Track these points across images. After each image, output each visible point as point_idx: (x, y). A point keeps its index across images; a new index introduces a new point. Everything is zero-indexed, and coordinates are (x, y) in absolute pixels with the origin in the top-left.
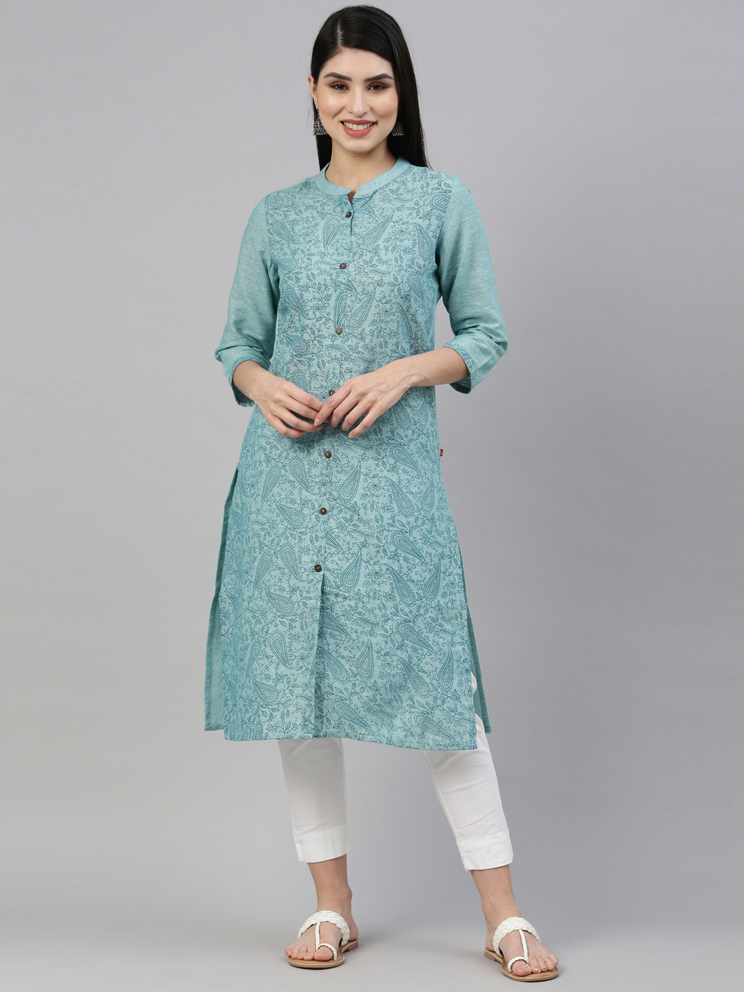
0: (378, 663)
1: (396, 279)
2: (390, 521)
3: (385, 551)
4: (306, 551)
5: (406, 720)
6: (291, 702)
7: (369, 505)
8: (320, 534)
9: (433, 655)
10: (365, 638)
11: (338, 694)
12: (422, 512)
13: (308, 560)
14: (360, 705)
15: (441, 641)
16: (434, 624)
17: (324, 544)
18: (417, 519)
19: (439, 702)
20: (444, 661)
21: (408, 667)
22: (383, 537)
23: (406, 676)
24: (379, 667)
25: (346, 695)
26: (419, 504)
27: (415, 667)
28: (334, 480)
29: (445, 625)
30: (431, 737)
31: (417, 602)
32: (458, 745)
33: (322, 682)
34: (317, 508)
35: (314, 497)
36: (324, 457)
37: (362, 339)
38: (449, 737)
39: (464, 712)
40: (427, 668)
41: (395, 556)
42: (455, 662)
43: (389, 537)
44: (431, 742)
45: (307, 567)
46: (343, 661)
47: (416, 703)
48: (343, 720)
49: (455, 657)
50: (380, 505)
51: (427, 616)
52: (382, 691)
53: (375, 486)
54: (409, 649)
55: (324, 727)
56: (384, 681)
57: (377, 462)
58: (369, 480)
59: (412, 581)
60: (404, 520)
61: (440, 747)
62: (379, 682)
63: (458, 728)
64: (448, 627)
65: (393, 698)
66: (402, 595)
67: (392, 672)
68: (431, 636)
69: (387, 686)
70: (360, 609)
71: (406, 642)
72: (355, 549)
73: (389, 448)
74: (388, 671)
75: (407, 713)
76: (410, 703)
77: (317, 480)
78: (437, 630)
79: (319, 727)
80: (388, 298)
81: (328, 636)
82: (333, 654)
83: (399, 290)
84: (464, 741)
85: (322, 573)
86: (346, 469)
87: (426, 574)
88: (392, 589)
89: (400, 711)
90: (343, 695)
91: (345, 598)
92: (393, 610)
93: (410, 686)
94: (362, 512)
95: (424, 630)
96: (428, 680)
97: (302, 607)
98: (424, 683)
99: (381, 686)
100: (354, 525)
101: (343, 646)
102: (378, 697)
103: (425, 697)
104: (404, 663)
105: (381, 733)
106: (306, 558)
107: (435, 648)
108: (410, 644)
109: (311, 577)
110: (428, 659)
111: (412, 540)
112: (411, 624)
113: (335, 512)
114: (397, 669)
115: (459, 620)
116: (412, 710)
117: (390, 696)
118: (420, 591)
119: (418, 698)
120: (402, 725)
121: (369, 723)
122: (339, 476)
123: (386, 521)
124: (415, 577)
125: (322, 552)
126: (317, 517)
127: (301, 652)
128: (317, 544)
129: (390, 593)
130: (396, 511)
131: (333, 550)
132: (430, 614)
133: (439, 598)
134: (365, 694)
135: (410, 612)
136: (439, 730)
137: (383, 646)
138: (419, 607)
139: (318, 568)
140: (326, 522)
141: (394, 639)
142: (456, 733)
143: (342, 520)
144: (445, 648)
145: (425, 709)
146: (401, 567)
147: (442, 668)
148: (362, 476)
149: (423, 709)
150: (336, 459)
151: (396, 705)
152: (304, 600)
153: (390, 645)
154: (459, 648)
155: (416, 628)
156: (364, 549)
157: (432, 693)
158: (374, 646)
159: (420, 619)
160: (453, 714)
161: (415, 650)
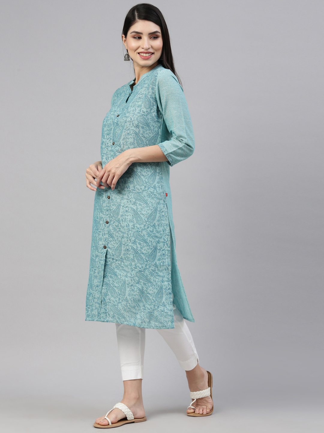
0: (128, 289)
1: (131, 119)
2: (132, 227)
3: (130, 240)
4: (100, 239)
5: (142, 315)
6: (94, 305)
7: (124, 220)
8: (106, 232)
9: (153, 287)
10: (123, 278)
11: (113, 303)
12: (148, 223)
13: (101, 243)
14: (121, 308)
15: (157, 280)
16: (153, 273)
17: (107, 237)
18: (145, 226)
19: (156, 307)
20: (158, 289)
21: (142, 292)
22: (129, 234)
23: (141, 296)
24: (128, 291)
25: (116, 303)
26: (146, 219)
27: (145, 292)
28: (111, 208)
29: (159, 273)
30: (153, 323)
31: (145, 263)
32: (165, 327)
33: (106, 297)
34: (105, 221)
35: (104, 216)
36: (107, 199)
37: (120, 146)
38: (161, 323)
39: (168, 312)
40: (151, 292)
41: (134, 242)
42: (164, 290)
43: (132, 234)
44: (153, 325)
45: (101, 247)
46: (115, 289)
47: (146, 308)
48: (115, 314)
49: (164, 287)
50: (128, 220)
51: (150, 269)
52: (130, 302)
53: (127, 211)
54: (142, 284)
55: (107, 317)
56: (131, 297)
57: (127, 201)
58: (124, 209)
59: (143, 253)
60: (139, 226)
61: (157, 328)
62: (128, 297)
63: (165, 319)
64: (161, 274)
65: (136, 305)
66: (138, 260)
67: (134, 294)
68: (152, 278)
69: (132, 299)
70: (122, 265)
71: (141, 280)
72: (120, 239)
73: (133, 194)
74: (132, 293)
75: (142, 312)
76: (144, 308)
77: (105, 209)
78: (155, 275)
79: (105, 317)
80: (129, 128)
81: (109, 277)
82: (111, 285)
83: (133, 124)
84: (168, 325)
85: (106, 249)
86: (115, 204)
87: (150, 250)
88: (134, 257)
89: (139, 311)
90: (115, 303)
91: (117, 260)
92: (135, 266)
93: (143, 300)
94: (121, 222)
95: (149, 275)
96: (151, 298)
97: (99, 264)
98: (149, 299)
99: (129, 300)
100: (119, 228)
101: (116, 282)
102: (128, 305)
103: (150, 305)
104: (140, 289)
105: (131, 321)
106: (100, 243)
107: (154, 283)
108: (143, 282)
109: (102, 251)
110: (151, 288)
111: (142, 235)
112: (143, 272)
113: (112, 222)
114: (137, 292)
115: (167, 271)
116: (145, 311)
117: (134, 304)
118: (147, 258)
119: (147, 306)
120: (140, 318)
121: (125, 316)
122: (113, 207)
123: (130, 227)
124: (144, 252)
125: (107, 240)
126: (105, 225)
127: (97, 283)
128: (105, 237)
129: (133, 258)
130: (135, 222)
131: (111, 239)
132: (151, 268)
133: (156, 261)
134: (123, 303)
135: (142, 267)
136: (157, 320)
137: (130, 282)
138: (146, 265)
139: (105, 247)
140: (108, 227)
141: (135, 279)
142: (164, 321)
143: (114, 226)
144: (159, 283)
145: (150, 311)
146: (137, 247)
147: (157, 292)
148: (121, 207)
149: (149, 311)
150: (112, 199)
151: (138, 309)
152: (99, 261)
153: (133, 281)
154: (166, 283)
155: (145, 274)
156: (123, 239)
157: (153, 303)
158: (126, 282)
159: (147, 270)
160: (163, 313)
161: (145, 284)
